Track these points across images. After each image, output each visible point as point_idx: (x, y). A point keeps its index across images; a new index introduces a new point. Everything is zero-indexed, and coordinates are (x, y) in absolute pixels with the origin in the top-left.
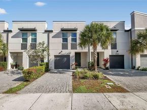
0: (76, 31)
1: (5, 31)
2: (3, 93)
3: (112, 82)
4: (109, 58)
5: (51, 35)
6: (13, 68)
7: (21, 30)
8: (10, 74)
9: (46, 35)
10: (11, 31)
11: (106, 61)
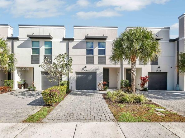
0: (105, 39)
1: (9, 38)
2: (23, 122)
3: (161, 107)
4: (147, 75)
5: (72, 44)
6: (21, 88)
7: (31, 37)
8: (20, 96)
9: (65, 44)
10: (17, 39)
11: (144, 80)
